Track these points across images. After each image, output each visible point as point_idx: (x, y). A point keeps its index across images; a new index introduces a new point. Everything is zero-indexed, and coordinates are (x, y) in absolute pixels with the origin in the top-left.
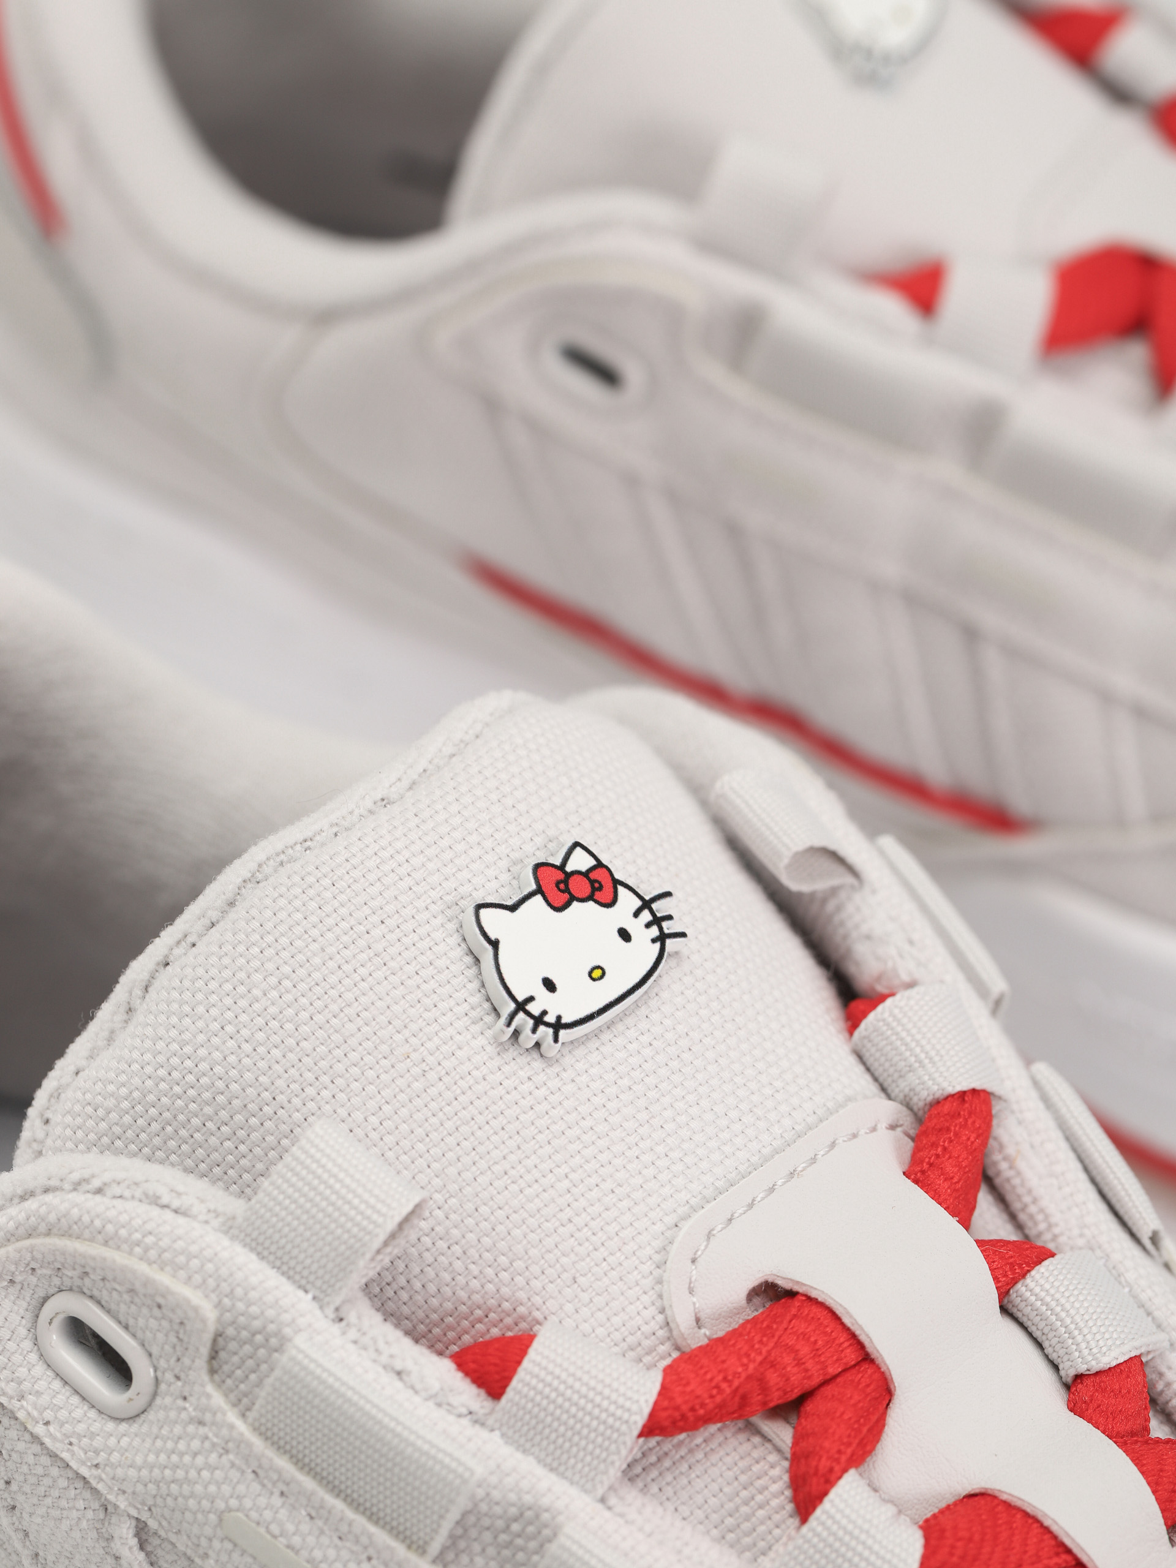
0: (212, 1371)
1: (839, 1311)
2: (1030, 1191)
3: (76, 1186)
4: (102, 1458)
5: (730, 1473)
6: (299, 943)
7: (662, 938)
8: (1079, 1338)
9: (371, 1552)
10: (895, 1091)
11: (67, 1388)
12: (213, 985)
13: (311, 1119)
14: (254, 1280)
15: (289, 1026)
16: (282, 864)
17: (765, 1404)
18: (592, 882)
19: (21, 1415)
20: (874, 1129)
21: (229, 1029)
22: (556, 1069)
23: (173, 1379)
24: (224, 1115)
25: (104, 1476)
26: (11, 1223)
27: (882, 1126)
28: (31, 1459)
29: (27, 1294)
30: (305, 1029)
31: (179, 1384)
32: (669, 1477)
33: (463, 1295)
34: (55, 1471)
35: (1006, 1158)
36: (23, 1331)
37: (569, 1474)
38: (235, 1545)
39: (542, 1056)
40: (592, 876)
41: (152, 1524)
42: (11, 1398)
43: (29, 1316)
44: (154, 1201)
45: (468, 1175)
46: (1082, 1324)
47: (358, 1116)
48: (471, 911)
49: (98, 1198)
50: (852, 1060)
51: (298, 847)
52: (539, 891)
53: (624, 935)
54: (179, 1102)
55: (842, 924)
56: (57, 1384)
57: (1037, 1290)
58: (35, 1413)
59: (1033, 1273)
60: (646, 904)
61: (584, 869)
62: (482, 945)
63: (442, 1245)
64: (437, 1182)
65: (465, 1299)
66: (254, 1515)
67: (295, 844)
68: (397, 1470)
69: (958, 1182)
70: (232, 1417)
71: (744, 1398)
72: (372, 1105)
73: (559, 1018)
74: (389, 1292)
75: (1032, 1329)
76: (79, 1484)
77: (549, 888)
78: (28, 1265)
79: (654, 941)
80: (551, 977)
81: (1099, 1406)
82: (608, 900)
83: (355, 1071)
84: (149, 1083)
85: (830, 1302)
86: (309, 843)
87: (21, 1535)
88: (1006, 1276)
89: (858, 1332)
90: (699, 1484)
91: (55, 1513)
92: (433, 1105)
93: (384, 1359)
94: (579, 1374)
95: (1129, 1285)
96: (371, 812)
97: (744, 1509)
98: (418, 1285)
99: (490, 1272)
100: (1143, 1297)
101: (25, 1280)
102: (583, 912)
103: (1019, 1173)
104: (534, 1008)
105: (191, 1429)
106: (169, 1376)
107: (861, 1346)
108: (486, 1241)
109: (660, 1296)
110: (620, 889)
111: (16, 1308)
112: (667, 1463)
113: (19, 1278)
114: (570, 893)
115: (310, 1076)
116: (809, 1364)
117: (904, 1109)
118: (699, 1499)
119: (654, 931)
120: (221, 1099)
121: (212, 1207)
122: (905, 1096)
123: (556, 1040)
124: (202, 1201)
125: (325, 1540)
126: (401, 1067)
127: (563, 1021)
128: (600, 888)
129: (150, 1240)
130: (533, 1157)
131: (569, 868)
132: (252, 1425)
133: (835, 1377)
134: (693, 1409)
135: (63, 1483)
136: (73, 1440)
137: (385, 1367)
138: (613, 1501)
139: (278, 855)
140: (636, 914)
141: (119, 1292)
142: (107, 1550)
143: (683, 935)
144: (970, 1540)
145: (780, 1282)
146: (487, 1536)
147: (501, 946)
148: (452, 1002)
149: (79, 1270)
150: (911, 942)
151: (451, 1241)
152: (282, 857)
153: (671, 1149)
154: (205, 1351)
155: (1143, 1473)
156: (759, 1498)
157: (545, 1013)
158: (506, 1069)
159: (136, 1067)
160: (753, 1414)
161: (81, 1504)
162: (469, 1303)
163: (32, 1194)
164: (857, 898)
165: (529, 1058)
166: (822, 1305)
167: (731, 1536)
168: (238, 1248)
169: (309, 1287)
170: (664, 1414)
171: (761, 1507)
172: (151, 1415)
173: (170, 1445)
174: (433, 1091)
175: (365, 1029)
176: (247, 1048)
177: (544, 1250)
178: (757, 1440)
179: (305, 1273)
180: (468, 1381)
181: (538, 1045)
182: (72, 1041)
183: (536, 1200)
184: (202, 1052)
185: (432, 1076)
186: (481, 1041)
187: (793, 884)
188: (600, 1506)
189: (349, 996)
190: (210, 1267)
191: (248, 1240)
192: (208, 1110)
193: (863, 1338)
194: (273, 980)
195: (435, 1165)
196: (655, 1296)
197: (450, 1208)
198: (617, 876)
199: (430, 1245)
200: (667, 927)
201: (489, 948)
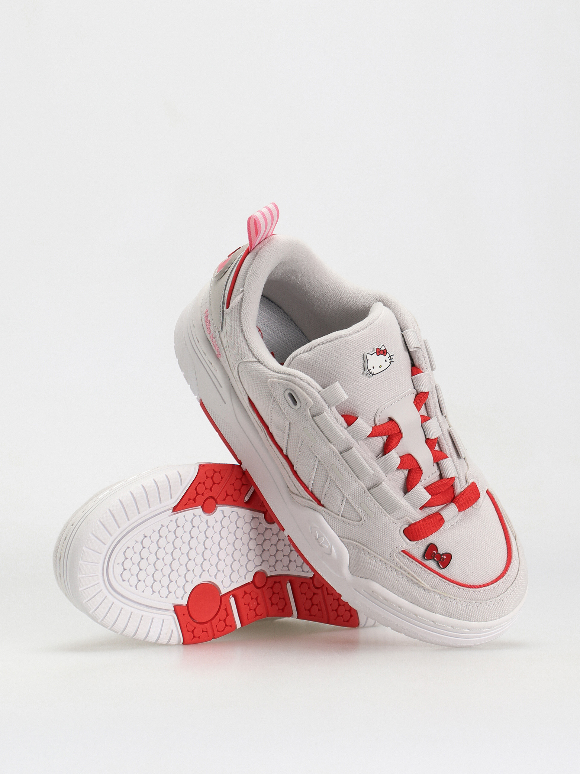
0: (310, 410)
1: (399, 426)
7: (391, 362)
8: (431, 433)
10: (416, 389)
11: (286, 401)
13: (337, 381)
14: (320, 401)
19: (278, 402)
27: (412, 393)
29: (285, 388)
32: (368, 442)
37: (356, 439)
40: (384, 351)
42: (278, 399)
43: (284, 391)
44: (309, 384)
46: (432, 431)
50: (411, 380)
52: (376, 352)
53: (386, 361)
57: (427, 425)
58: (281, 403)
59: (427, 421)
60: (390, 356)
61: (383, 349)
66: (309, 429)
70: (310, 417)
73: (373, 373)
75: (425, 431)
76: (283, 414)
77: (378, 352)
80: (374, 366)
82: (385, 355)
85: (397, 422)
88: (423, 422)
89: (400, 429)
90: (372, 443)
93: (335, 416)
98: (343, 407)
102: (381, 356)
104: (370, 371)
105: (303, 415)
106: (303, 408)
107: (400, 431)
110: (387, 353)
111: (283, 389)
113: (284, 385)
114: (380, 353)
116: (393, 431)
117: (416, 392)
119: (390, 361)
121: (317, 387)
123: (372, 376)
128: (385, 353)
131: (381, 349)
133: (395, 434)
136: (284, 408)
137: (335, 418)
140: (388, 358)
141: (300, 394)
143: (394, 362)
145: (391, 417)
148: (359, 369)
149: (294, 388)
154: (310, 407)
157: (372, 372)
158: (364, 379)
160: (383, 436)
163: (291, 375)
166: (397, 424)
168: (320, 396)
169: (328, 405)
170: (371, 434)
172: (297, 410)
173: (300, 416)
180: (345, 422)
181: (369, 377)
186: (361, 373)
191: (322, 395)
198: (387, 351)
200: (392, 360)
201: (367, 361)
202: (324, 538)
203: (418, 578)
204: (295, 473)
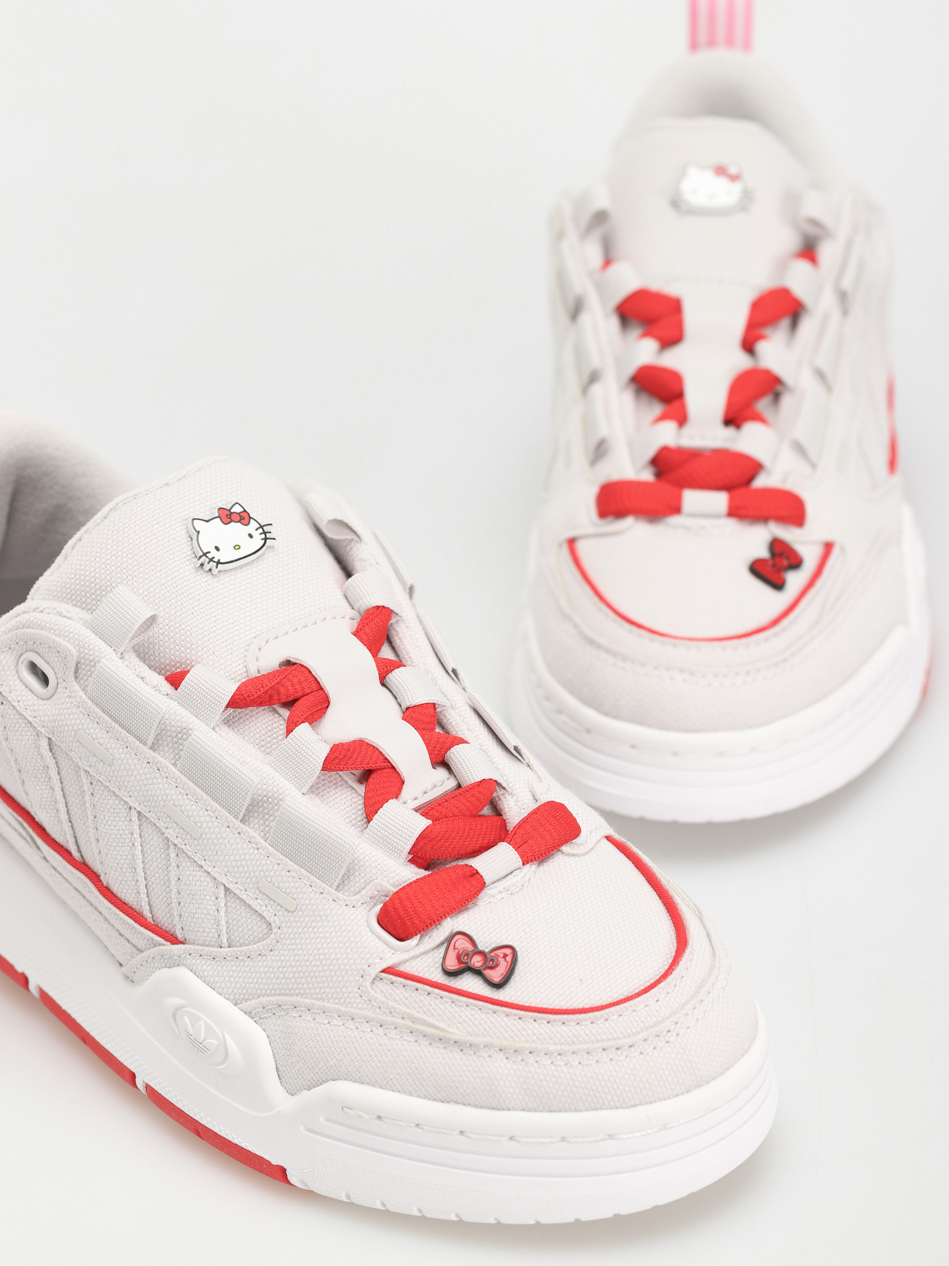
0: (76, 678)
1: (311, 670)
2: (406, 651)
3: (34, 610)
4: (36, 714)
5: (264, 726)
6: (126, 529)
7: (265, 539)
8: (409, 693)
9: (127, 744)
10: (355, 607)
11: (27, 688)
12: (94, 544)
13: (118, 585)
14: (92, 642)
15: (119, 558)
16: (125, 503)
17: (279, 700)
18: (241, 517)
19: (10, 699)
20: (343, 617)
21: (98, 559)
22: (217, 579)
23: (62, 681)
24: (93, 591)
25: (37, 721)
26: (11, 626)
27: (347, 617)
28: (12, 716)
29: (15, 653)
30: (125, 560)
31: (65, 683)
32: (242, 726)
33: (173, 657)
34: (20, 721)
35: (399, 638)
36: (12, 667)
37: (202, 718)
38: (81, 744)
39: (212, 574)
40: (241, 514)
41: (53, 739)
42: (6, 692)
43: (15, 661)
44: (60, 614)
45: (178, 614)
46: (410, 689)
47: (141, 591)
48: (190, 520)
49: (41, 614)
50: (342, 597)
51: (132, 498)
52: (219, 517)
53: (251, 536)
54: (78, 586)
55: (352, 555)
56: (24, 687)
57: (396, 676)
58: (15, 698)
59: (395, 670)
60: (261, 527)
61: (238, 512)
62: (193, 532)
63: (167, 638)
64: (167, 615)
65: (173, 659)
66: (87, 731)
67: (131, 496)
68: (135, 709)
69: (371, 636)
70: (82, 693)
71: (271, 696)
72: (146, 587)
73: (219, 560)
74: (147, 656)
75: (393, 692)
76: (29, 725)
77: (223, 516)
78: (15, 641)
79: (262, 539)
80: (218, 546)
81: (412, 717)
82: (246, 523)
83: (141, 575)
84: (68, 580)
85: (308, 666)
86: (136, 496)
87: (10, 751)
88: (383, 669)
90: (253, 728)
91: (20, 737)
92: (168, 588)
93: (137, 672)
94: (207, 680)
95: (439, 685)
96: (161, 487)
97: (269, 739)
98: (157, 653)
99: (183, 649)
100: (444, 690)
101: (14, 647)
102: (235, 526)
103: (403, 644)
104: (210, 556)
105: (67, 700)
106: (61, 681)
107: (319, 683)
108: (183, 637)
109: (245, 661)
110: (252, 520)
111: (11, 659)
112: (242, 721)
113: (12, 646)
114: (231, 519)
115: (125, 576)
116: (297, 687)
117: (358, 614)
118: (252, 734)
119: (263, 536)
120: (92, 585)
121: (80, 617)
122: (358, 609)
123: (217, 567)
124: (77, 615)
125: (111, 740)
126: (158, 574)
127: (221, 561)
128: (244, 519)
129: (57, 627)
130: (204, 609)
131: (232, 511)
132: (88, 696)
133: (307, 694)
134: (248, 696)
135: (23, 725)
136: (27, 707)
137: (137, 676)
138: (217, 729)
139: (124, 500)
140: (257, 530)
141: (45, 648)
142: (39, 753)
143: (274, 539)
144: (348, 750)
145: (291, 660)
146: (169, 739)
147: (200, 533)
148: (180, 553)
149: (33, 641)
150: (377, 563)
151: (170, 637)
152: (126, 501)
153: (258, 612)
154: (73, 668)
155: (423, 740)
156: (274, 735)
157: (214, 558)
158: (198, 578)
159: (64, 575)
160: (275, 704)
161: (29, 733)
162: (175, 661)
164: (358, 545)
165: (207, 575)
166: (305, 667)
167: (262, 748)
168: (88, 630)
169: (112, 646)
170: (238, 697)
171: (274, 738)
172: (55, 697)
173: (60, 706)
174: (169, 583)
175: (146, 560)
176: (103, 566)
177: (203, 641)
178: (277, 715)
179: (111, 640)
180: (168, 683)
181: (210, 570)
182: (46, 571)
183: (203, 624)
184: (87, 568)
185: (169, 578)
186: (190, 567)
187: (330, 534)
188: (212, 730)
189: (142, 548)
190: (76, 636)
191: (92, 628)
192: (88, 589)
193: (319, 680)
194: (115, 542)
195: (167, 610)
196: (244, 661)
197: (171, 625)
198: (251, 516)
199: (162, 639)
200: (268, 535)
201: (196, 533)
202: (202, 1021)
203: (438, 1024)
204: (107, 893)
